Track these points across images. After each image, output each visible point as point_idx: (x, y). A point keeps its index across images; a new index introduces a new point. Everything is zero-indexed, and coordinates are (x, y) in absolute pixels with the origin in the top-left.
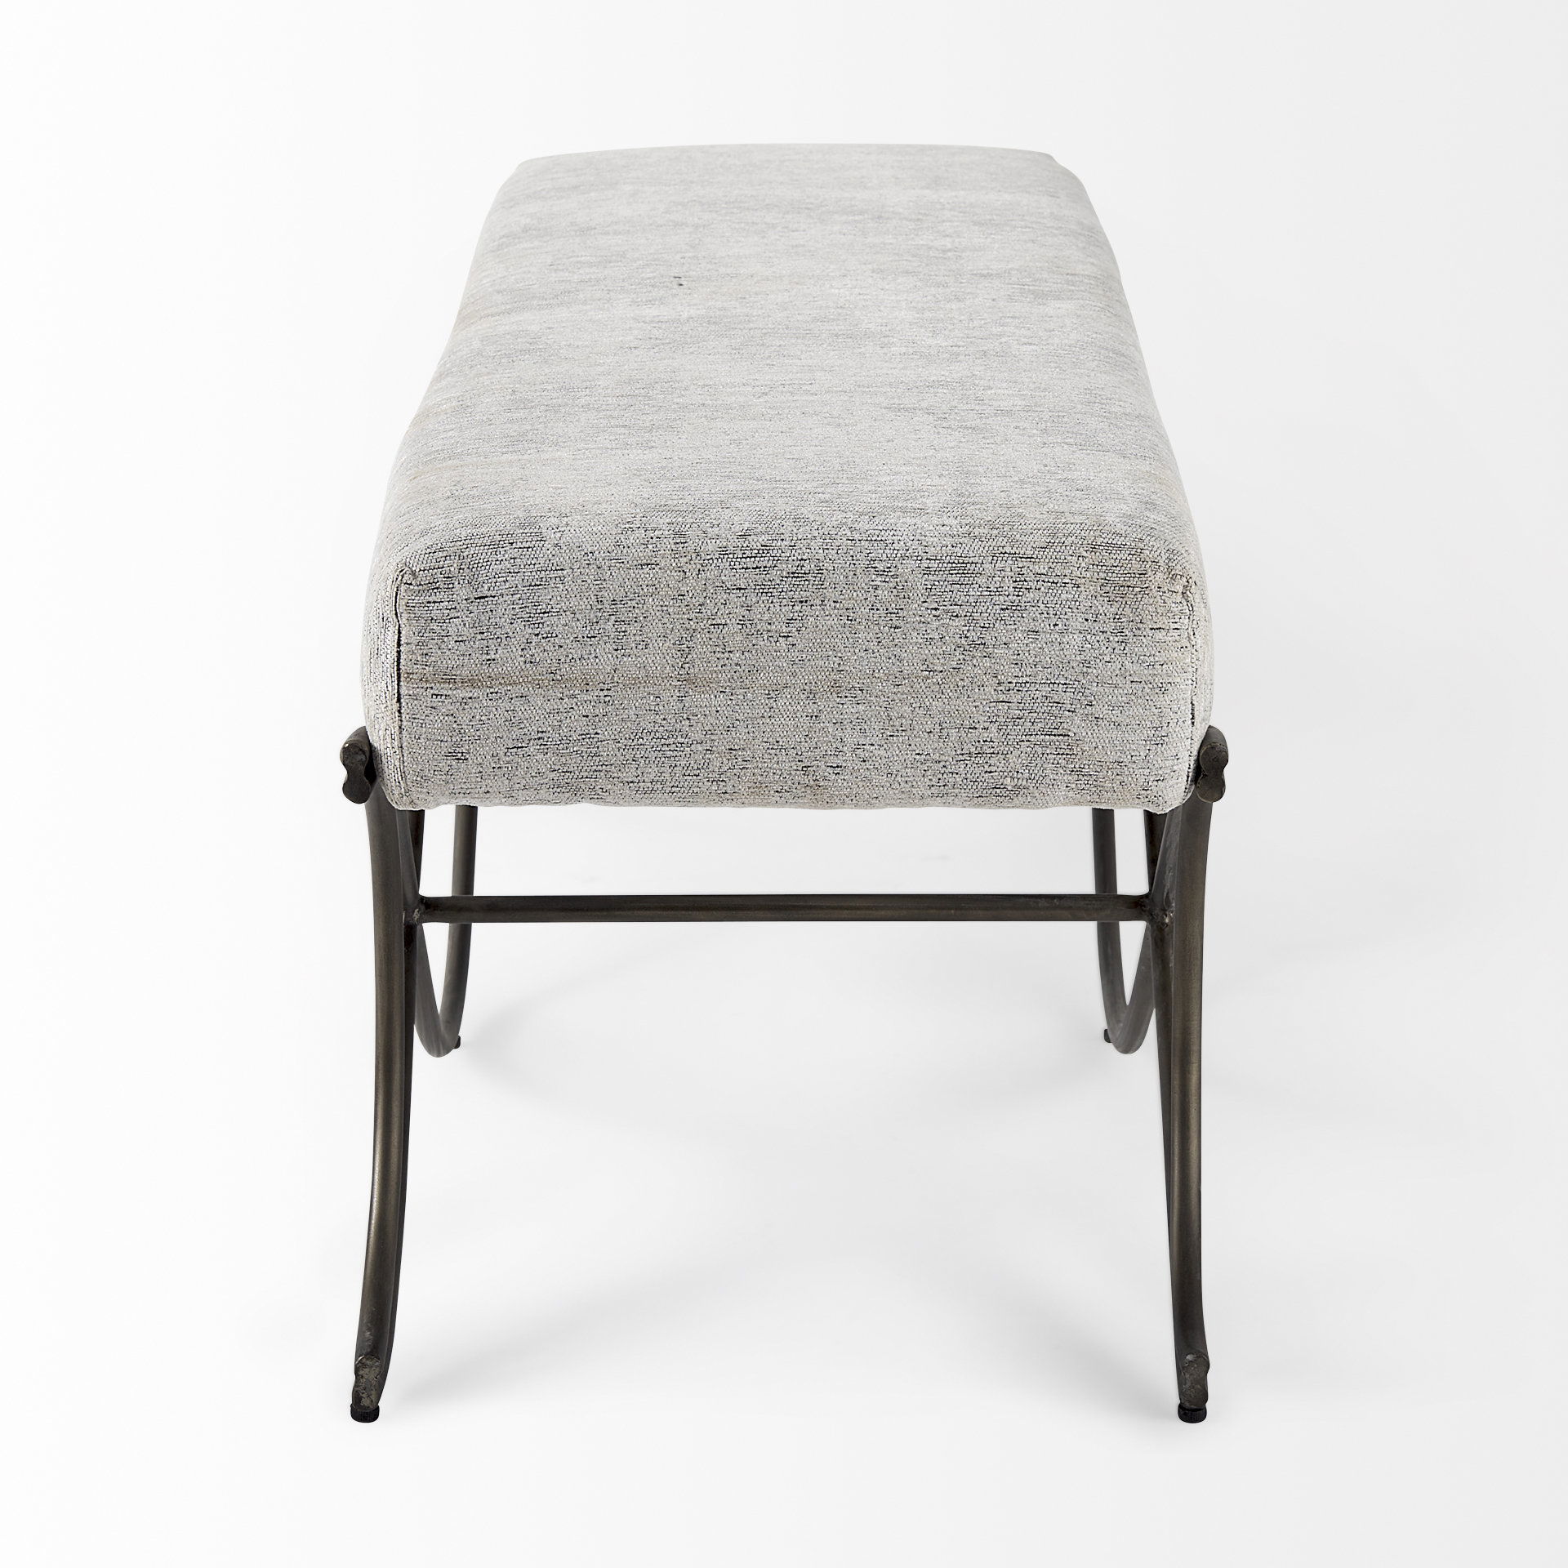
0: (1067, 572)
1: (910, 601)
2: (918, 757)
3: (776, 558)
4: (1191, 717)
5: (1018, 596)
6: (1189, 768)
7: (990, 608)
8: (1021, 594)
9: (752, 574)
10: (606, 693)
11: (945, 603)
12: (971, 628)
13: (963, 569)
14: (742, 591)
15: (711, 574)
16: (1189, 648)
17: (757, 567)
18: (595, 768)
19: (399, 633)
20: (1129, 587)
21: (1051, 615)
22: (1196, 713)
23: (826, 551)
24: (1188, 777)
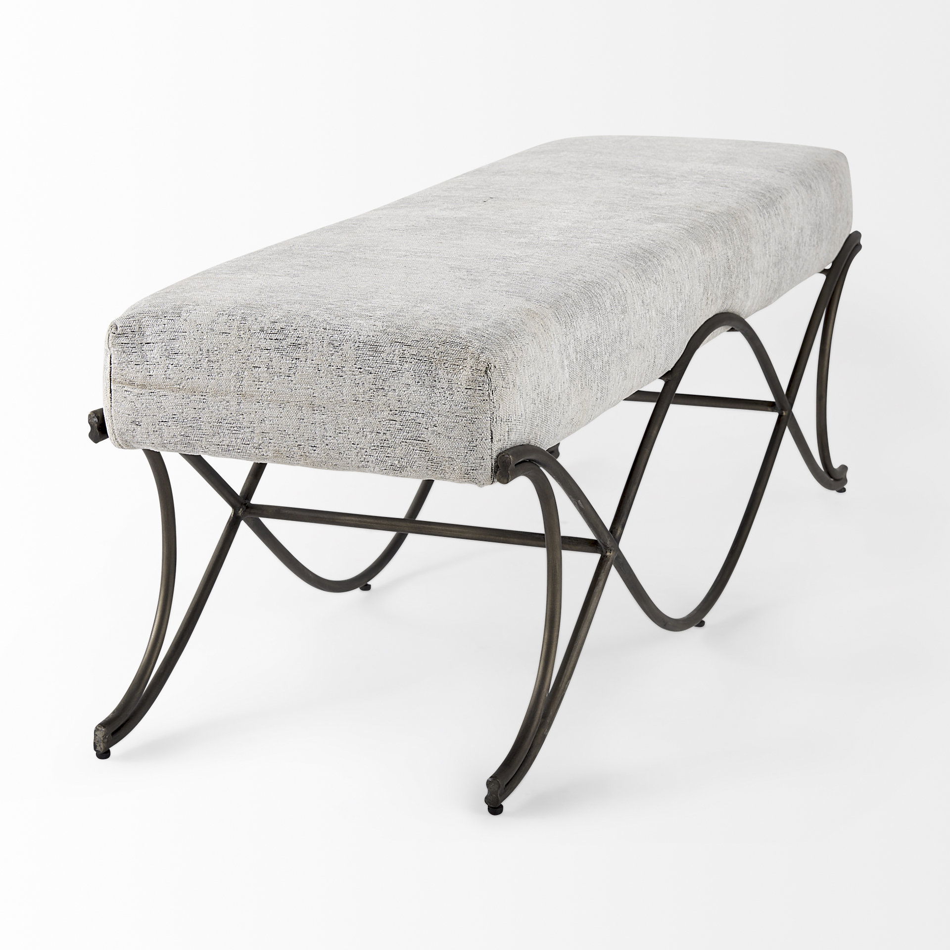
0: (427, 355)
1: (348, 363)
2: (353, 445)
3: (286, 335)
4: (491, 437)
5: (401, 365)
6: (492, 465)
7: (387, 370)
8: (402, 364)
9: (273, 342)
10: (203, 397)
11: (365, 366)
12: (378, 380)
13: (375, 348)
14: (269, 351)
15: (254, 341)
16: (488, 401)
17: (276, 339)
18: (200, 436)
19: (111, 358)
20: (457, 365)
21: (417, 377)
22: (494, 436)
23: (311, 333)
24: (492, 470)
